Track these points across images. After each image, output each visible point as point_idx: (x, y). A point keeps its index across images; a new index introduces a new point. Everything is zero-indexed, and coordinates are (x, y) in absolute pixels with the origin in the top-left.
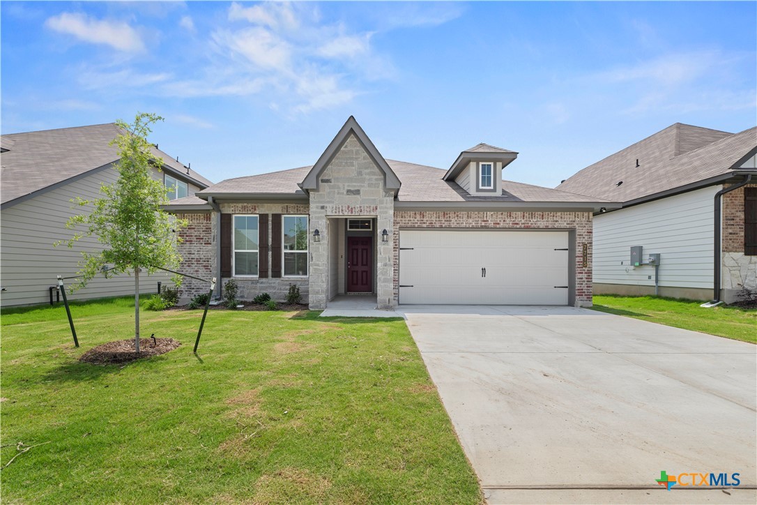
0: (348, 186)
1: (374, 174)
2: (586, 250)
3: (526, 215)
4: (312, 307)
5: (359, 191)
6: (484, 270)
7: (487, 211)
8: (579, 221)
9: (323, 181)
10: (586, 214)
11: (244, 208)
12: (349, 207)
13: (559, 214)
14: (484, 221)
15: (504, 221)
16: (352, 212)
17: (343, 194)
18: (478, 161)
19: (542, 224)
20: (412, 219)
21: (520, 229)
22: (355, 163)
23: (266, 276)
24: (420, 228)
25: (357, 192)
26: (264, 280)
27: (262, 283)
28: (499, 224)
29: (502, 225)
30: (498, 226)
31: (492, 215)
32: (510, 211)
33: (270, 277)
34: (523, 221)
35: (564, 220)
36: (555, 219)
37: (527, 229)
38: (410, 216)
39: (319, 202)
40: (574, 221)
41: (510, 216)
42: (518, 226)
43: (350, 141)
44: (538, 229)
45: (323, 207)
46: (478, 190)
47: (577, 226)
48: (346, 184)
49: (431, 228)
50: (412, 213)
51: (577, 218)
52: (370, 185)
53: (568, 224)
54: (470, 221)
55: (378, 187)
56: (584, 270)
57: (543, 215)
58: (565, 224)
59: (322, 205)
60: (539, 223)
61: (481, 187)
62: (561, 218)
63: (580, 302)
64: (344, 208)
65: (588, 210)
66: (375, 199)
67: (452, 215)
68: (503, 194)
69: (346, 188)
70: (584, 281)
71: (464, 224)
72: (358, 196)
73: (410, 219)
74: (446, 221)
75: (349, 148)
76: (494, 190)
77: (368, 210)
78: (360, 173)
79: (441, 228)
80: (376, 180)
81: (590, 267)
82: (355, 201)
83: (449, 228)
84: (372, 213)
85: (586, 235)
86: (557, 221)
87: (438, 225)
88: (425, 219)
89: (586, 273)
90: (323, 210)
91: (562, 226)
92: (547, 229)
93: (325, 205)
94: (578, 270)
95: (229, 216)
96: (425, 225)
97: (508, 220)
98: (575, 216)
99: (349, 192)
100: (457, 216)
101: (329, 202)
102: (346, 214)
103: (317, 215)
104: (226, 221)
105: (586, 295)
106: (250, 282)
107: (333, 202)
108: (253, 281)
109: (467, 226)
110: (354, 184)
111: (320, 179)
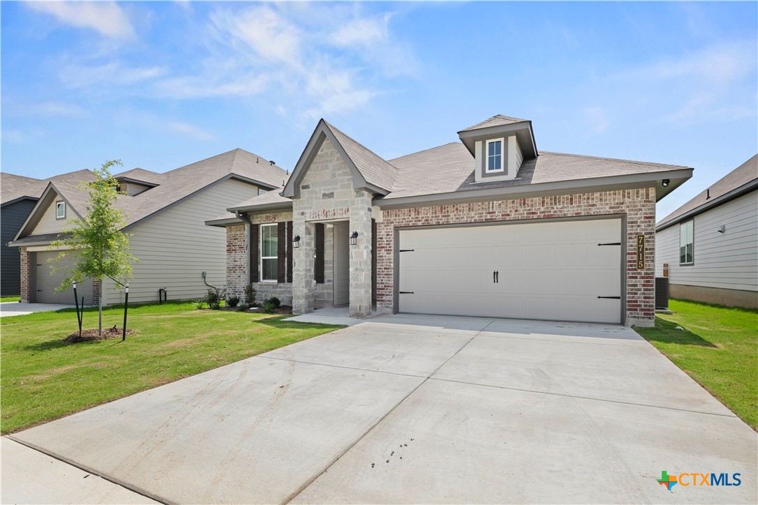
0: (324, 190)
1: (345, 174)
2: (643, 243)
3: (547, 200)
4: (295, 312)
5: (333, 193)
6: (496, 274)
7: (493, 200)
8: (632, 202)
9: (303, 187)
10: (642, 191)
11: (267, 217)
12: (324, 211)
13: (597, 195)
14: (490, 213)
15: (516, 211)
16: (327, 217)
17: (319, 198)
18: (483, 139)
19: (570, 211)
20: (406, 217)
21: (539, 220)
22: (330, 165)
23: (284, 282)
24: (415, 227)
25: (331, 195)
26: (281, 285)
27: (280, 287)
28: (509, 215)
29: (513, 216)
30: (508, 218)
31: (499, 205)
32: (523, 199)
33: (286, 282)
34: (542, 209)
35: (606, 203)
36: (591, 202)
37: (549, 218)
38: (404, 215)
39: (300, 209)
40: (622, 203)
41: (524, 204)
42: (535, 216)
43: (326, 144)
44: (565, 218)
45: (303, 214)
46: (484, 175)
47: (627, 211)
48: (322, 188)
49: (427, 226)
50: (406, 210)
51: (626, 199)
52: (342, 187)
53: (611, 208)
54: (472, 214)
55: (350, 188)
56: (639, 273)
57: (571, 199)
58: (607, 208)
59: (302, 211)
60: (566, 210)
61: (488, 171)
62: (601, 200)
63: (632, 319)
64: (320, 213)
65: (647, 185)
66: (347, 201)
67: (450, 208)
68: (517, 176)
69: (323, 192)
70: (639, 290)
71: (465, 219)
72: (332, 199)
73: (404, 217)
74: (443, 216)
75: (325, 151)
76: (505, 173)
77: (341, 212)
78: (334, 175)
79: (438, 225)
80: (348, 180)
81: (650, 269)
82: (330, 205)
83: (447, 225)
84: (344, 216)
85: (643, 222)
86: (593, 205)
87: (434, 222)
88: (420, 216)
89: (643, 278)
90: (303, 216)
91: (602, 211)
92: (578, 217)
93: (305, 211)
94: (630, 274)
95: (257, 226)
96: (420, 223)
97: (521, 210)
98: (624, 196)
99: (324, 195)
100: (457, 209)
101: (307, 208)
102: (321, 218)
103: (298, 222)
104: (254, 230)
105: (642, 310)
106: (272, 287)
107: (311, 208)
108: (274, 286)
109: (469, 220)
110: (329, 187)
111: (301, 186)
